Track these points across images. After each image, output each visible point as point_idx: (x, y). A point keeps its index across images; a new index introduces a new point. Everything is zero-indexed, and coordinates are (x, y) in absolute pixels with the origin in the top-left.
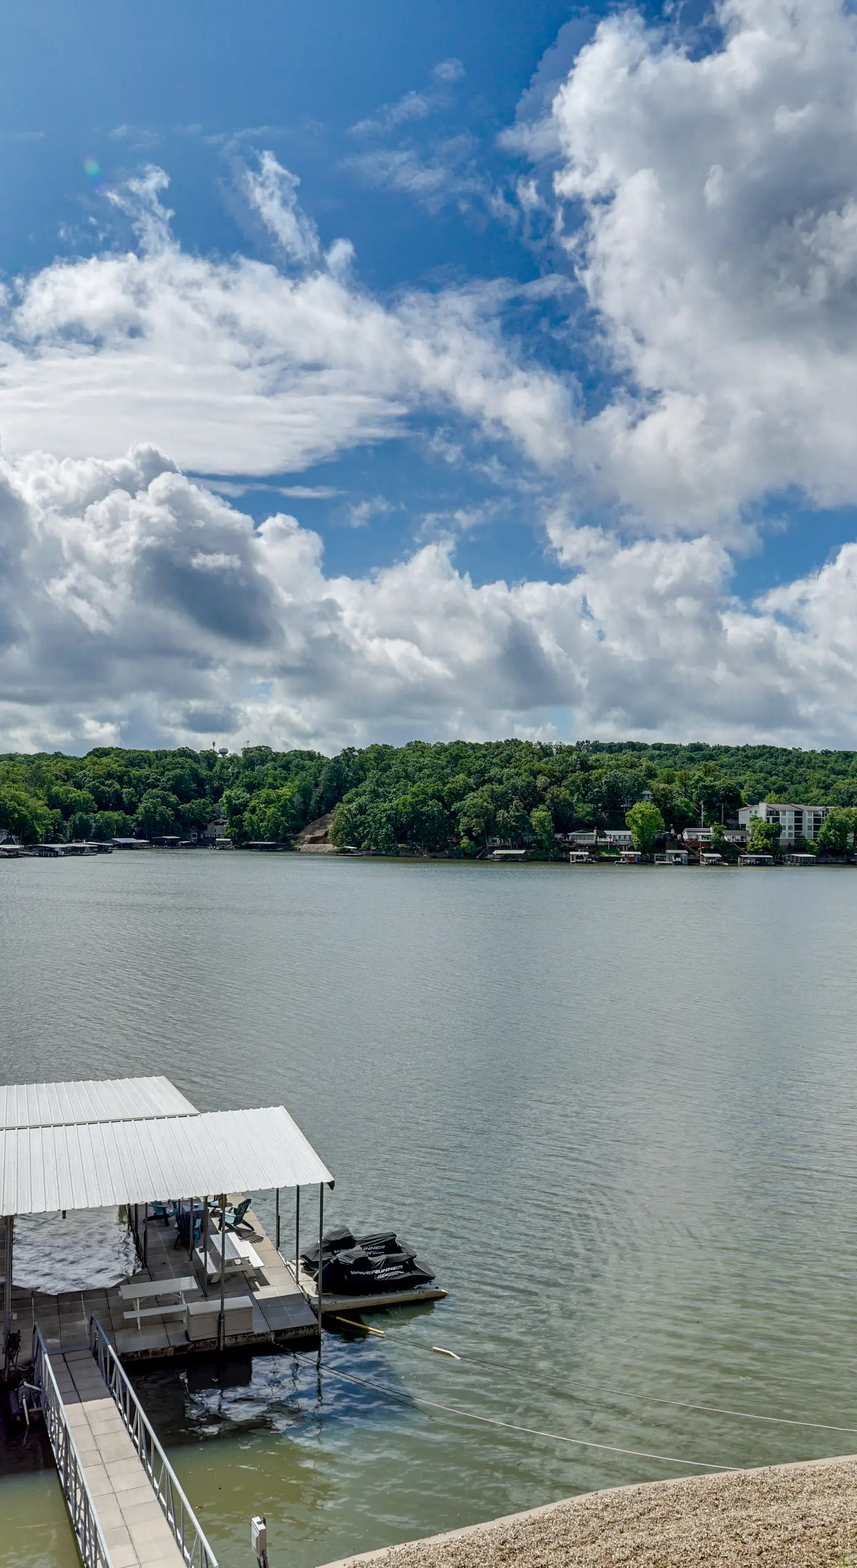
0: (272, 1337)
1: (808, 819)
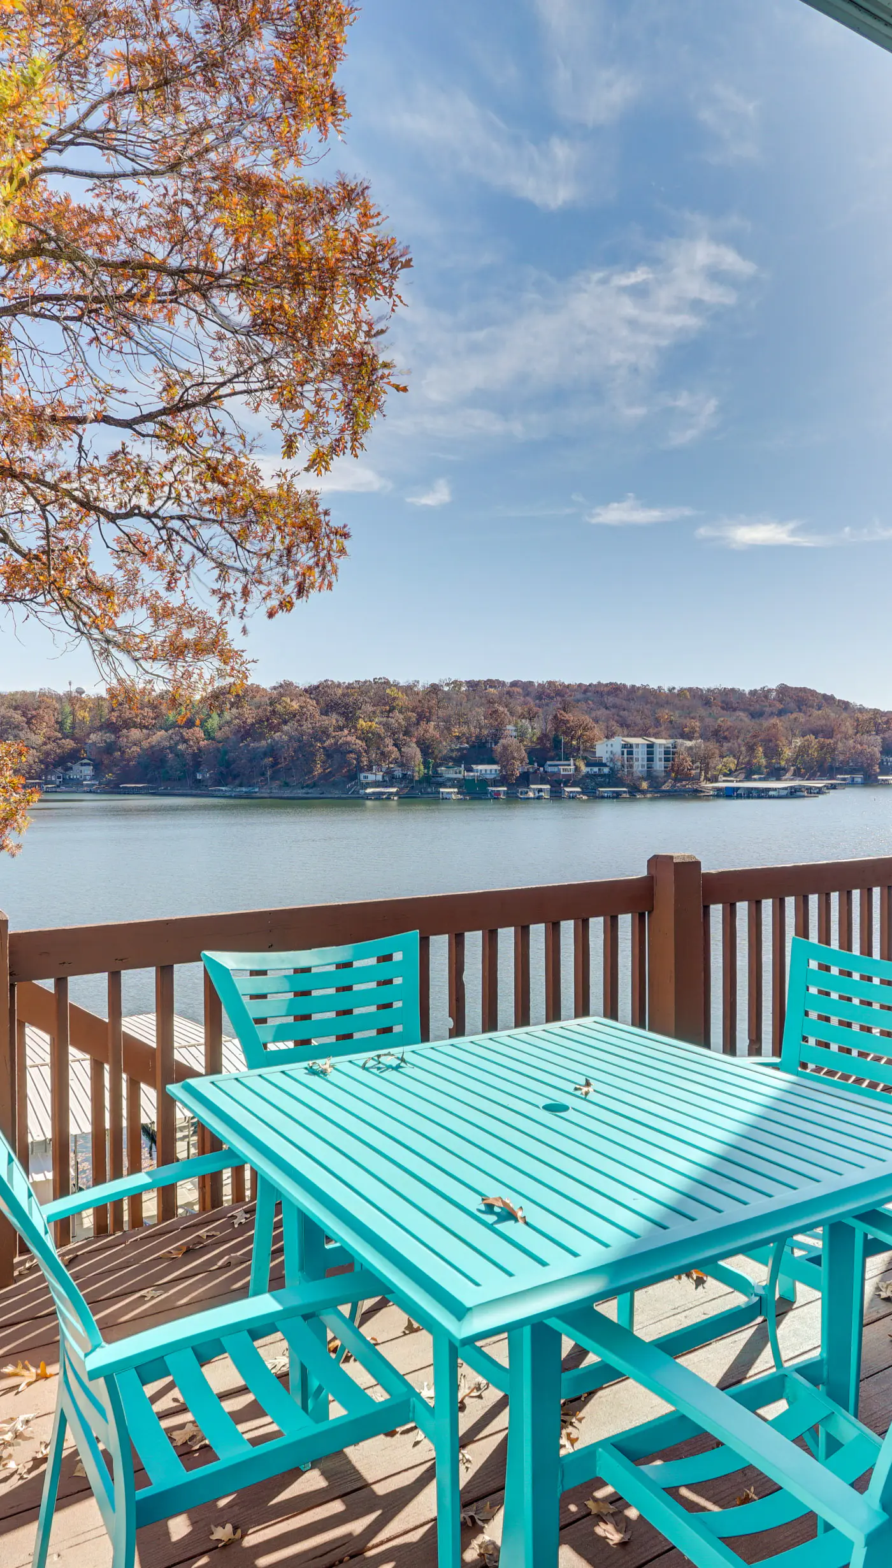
1: (659, 754)
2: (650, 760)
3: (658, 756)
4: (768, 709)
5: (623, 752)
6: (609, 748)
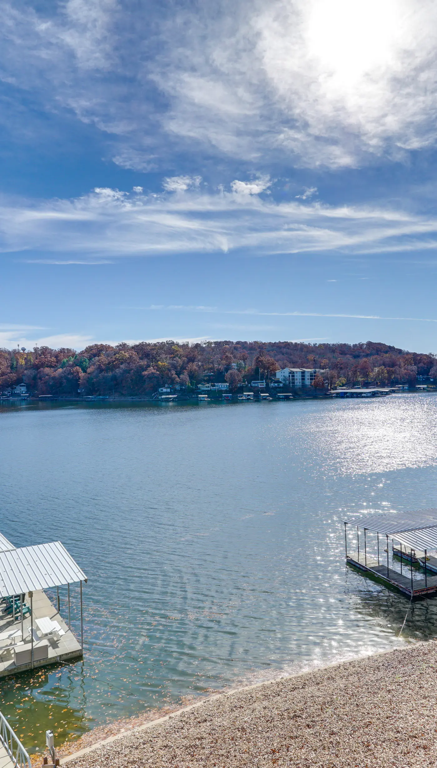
0: (58, 659)
2: (303, 379)
3: (307, 377)
4: (362, 354)
5: (289, 376)
6: (283, 374)
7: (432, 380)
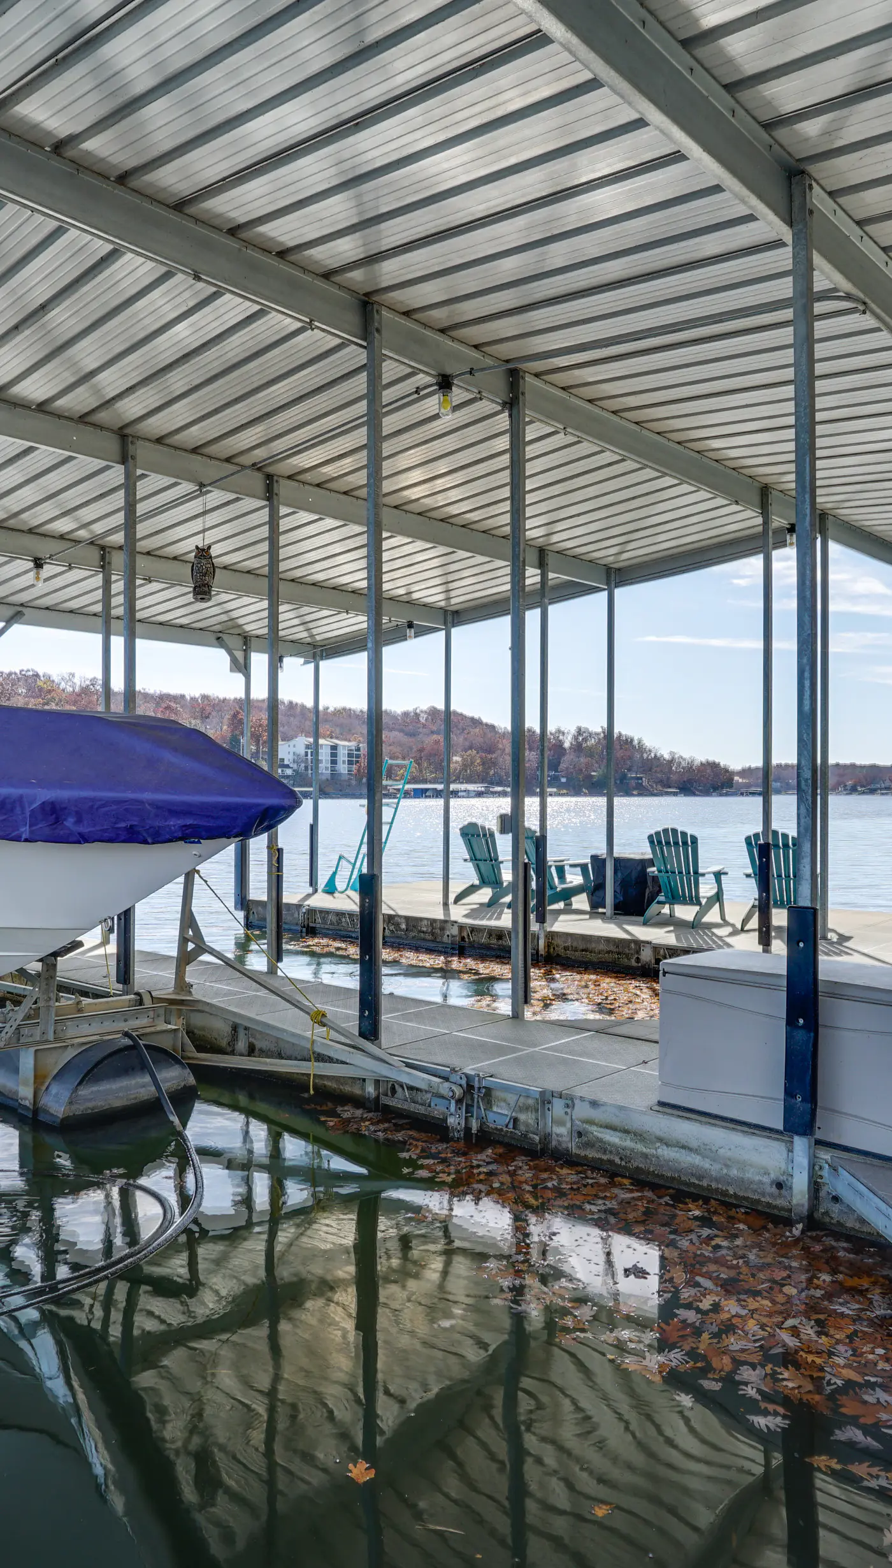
1: (342, 756)
2: (334, 762)
3: (342, 759)
4: (421, 730)
5: (306, 753)
6: (292, 750)
7: (563, 780)
